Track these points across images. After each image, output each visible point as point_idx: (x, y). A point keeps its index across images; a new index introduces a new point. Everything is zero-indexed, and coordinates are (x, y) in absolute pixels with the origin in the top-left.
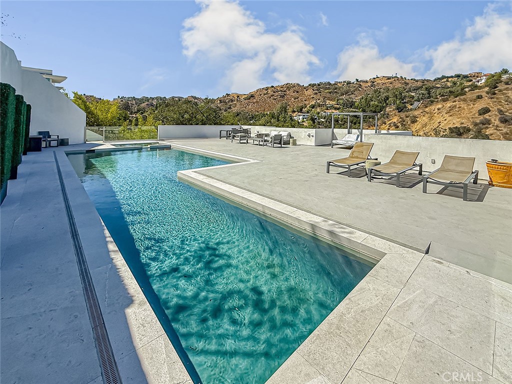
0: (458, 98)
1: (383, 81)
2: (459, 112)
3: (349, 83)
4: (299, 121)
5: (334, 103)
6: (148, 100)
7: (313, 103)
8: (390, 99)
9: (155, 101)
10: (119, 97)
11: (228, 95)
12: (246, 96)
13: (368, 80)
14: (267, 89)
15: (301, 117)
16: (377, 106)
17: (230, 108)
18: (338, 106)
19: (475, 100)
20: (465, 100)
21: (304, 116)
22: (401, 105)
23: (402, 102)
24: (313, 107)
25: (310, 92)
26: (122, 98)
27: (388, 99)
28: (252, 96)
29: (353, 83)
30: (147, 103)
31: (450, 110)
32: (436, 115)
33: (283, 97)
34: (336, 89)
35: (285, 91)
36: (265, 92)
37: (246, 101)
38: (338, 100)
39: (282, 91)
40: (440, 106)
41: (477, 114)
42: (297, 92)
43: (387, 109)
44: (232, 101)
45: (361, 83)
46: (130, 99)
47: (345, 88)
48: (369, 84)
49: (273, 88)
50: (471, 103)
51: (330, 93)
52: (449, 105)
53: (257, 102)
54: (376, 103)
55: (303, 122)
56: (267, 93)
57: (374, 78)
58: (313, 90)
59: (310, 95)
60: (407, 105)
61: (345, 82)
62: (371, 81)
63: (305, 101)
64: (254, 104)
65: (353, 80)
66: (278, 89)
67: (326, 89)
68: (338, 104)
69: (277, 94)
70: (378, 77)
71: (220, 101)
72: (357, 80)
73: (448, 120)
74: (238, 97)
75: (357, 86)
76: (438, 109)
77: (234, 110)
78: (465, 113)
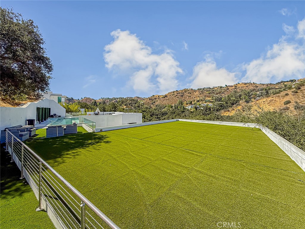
0: (275, 95)
1: (242, 86)
2: (274, 103)
3: (221, 87)
4: (189, 109)
5: (211, 99)
6: (115, 99)
7: (199, 99)
8: (242, 96)
9: (119, 99)
10: (101, 98)
11: (154, 96)
12: (163, 96)
13: (233, 85)
14: (174, 92)
15: (190, 107)
16: (234, 100)
17: (154, 103)
18: (212, 101)
19: (284, 97)
20: (279, 96)
21: (192, 106)
22: (248, 99)
23: (250, 97)
24: (198, 101)
25: (197, 93)
26: (103, 98)
27: (241, 96)
28: (166, 96)
29: (224, 87)
30: (114, 101)
31: (270, 102)
32: (262, 105)
33: (182, 96)
34: (213, 91)
35: (183, 93)
36: (173, 94)
37: (163, 99)
38: (212, 97)
39: (182, 93)
40: (265, 100)
41: (284, 104)
42: (190, 93)
43: (240, 102)
44: (156, 99)
45: (229, 87)
46: (107, 99)
47: (219, 90)
48: (234, 88)
49: (177, 92)
50: (282, 98)
51: (210, 93)
52: (270, 99)
53: (168, 99)
54: (234, 98)
55: (191, 109)
56: (174, 94)
57: (237, 84)
58: (199, 92)
59: (197, 95)
60: (252, 99)
61: (219, 87)
62: (235, 86)
63: (194, 98)
64: (167, 100)
65: (224, 86)
66: (180, 92)
67: (208, 91)
68: (212, 100)
69: (179, 95)
70: (239, 84)
71: (149, 99)
72: (226, 86)
73: (267, 108)
74: (159, 97)
75: (226, 89)
76: (264, 102)
77: (157, 103)
78: (278, 104)
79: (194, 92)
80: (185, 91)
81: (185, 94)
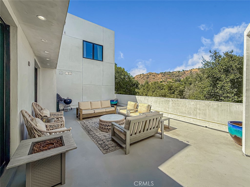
79: (158, 75)
80: (150, 74)
81: (150, 76)
